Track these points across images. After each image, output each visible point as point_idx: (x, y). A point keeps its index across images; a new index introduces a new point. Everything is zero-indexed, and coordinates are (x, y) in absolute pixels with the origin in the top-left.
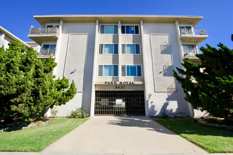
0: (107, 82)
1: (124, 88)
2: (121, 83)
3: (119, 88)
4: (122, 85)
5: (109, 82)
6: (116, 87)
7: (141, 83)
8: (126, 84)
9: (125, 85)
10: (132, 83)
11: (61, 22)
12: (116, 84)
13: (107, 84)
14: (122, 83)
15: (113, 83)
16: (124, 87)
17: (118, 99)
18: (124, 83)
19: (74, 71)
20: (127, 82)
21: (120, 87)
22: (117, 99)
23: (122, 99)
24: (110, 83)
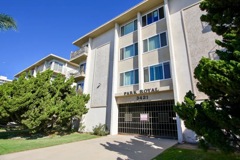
0: (126, 93)
1: (147, 98)
2: (141, 91)
3: (141, 99)
4: (144, 94)
5: (128, 92)
6: (138, 98)
7: (167, 88)
8: (148, 92)
9: (146, 93)
10: (155, 90)
11: (90, 39)
12: (136, 93)
13: (126, 94)
14: (143, 91)
15: (133, 93)
16: (147, 96)
17: (143, 113)
18: (146, 91)
19: (99, 84)
20: (148, 89)
21: (143, 98)
22: (141, 113)
23: (148, 113)
24: (129, 94)
